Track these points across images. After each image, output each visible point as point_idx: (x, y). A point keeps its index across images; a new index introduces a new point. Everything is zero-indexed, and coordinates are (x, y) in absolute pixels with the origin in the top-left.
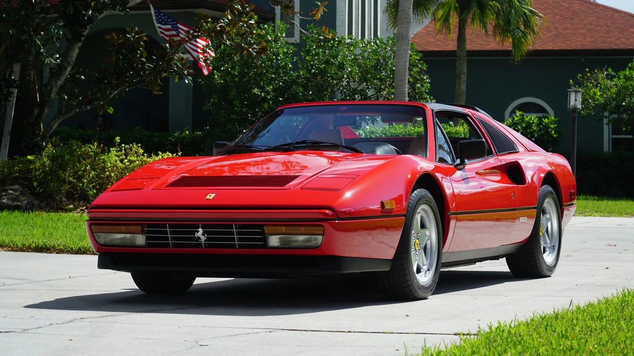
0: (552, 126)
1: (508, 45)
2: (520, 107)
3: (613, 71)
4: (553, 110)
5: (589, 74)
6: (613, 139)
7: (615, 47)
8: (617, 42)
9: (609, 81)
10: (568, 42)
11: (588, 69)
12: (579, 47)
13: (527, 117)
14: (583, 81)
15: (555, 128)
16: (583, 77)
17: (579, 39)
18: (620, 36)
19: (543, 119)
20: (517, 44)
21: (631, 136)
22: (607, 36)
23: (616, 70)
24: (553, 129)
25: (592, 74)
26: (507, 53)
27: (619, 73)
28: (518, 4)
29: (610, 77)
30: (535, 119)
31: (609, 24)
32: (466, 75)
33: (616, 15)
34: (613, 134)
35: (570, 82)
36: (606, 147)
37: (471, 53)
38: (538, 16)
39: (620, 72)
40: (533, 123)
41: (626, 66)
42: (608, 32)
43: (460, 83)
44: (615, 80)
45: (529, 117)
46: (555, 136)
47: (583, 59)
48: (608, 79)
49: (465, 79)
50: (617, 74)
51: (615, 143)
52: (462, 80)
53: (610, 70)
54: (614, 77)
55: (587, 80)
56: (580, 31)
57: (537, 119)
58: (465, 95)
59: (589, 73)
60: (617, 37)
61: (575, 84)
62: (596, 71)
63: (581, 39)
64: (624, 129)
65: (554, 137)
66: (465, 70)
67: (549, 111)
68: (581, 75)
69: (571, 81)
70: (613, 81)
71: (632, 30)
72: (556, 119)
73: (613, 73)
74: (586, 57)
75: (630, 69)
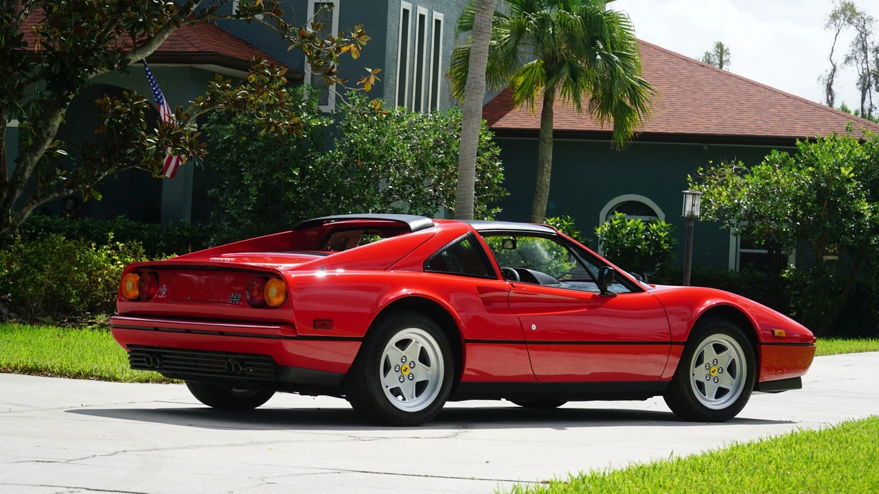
0: (661, 234)
1: (608, 125)
2: (622, 208)
3: (744, 165)
4: (664, 212)
5: (712, 168)
6: (741, 253)
7: (747, 132)
8: (753, 126)
9: (739, 178)
10: (687, 124)
11: (711, 162)
12: (701, 130)
13: (629, 221)
14: (704, 176)
15: (666, 236)
16: (704, 171)
17: (701, 120)
18: (757, 118)
19: (651, 225)
20: (620, 124)
22: (738, 117)
23: (749, 164)
24: (663, 238)
25: (717, 168)
26: (607, 135)
27: (752, 168)
28: (623, 72)
29: (742, 174)
30: (639, 223)
31: (742, 102)
32: (551, 164)
33: (753, 90)
34: (741, 248)
35: (687, 177)
36: (733, 264)
37: (558, 134)
38: (649, 88)
39: (754, 167)
40: (637, 229)
41: (763, 159)
42: (742, 112)
43: (543, 174)
44: (747, 176)
45: (632, 221)
46: (665, 247)
47: (705, 147)
48: (738, 174)
49: (550, 168)
50: (749, 168)
51: (744, 259)
52: (545, 169)
53: (741, 163)
54: (746, 172)
55: (710, 175)
56: (704, 108)
57: (642, 224)
58: (548, 190)
59: (714, 166)
60: (752, 120)
61: (694, 181)
62: (722, 164)
63: (705, 120)
64: (756, 242)
65: (663, 249)
66: (550, 157)
67: (657, 213)
68: (702, 169)
69: (689, 176)
70: (745, 178)
71: (773, 110)
72: (667, 225)
73: (744, 168)
74: (710, 145)
75: (768, 163)
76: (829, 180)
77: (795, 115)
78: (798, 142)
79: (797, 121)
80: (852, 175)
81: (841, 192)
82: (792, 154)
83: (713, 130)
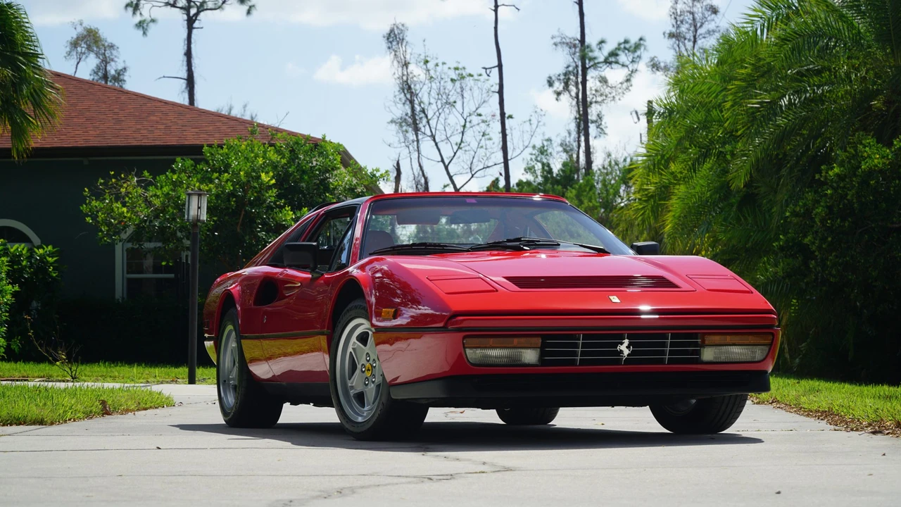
0: (50, 259)
3: (150, 175)
4: (40, 238)
5: (113, 180)
6: (129, 280)
7: (135, 143)
8: (138, 136)
9: (143, 191)
10: (63, 137)
11: (113, 173)
12: (81, 143)
13: (12, 248)
14: (103, 190)
15: (55, 261)
16: (105, 184)
17: (77, 132)
18: (139, 127)
19: (36, 250)
21: (172, 276)
22: (118, 127)
23: (155, 174)
24: (51, 264)
25: (118, 180)
27: (158, 178)
29: (145, 185)
30: (23, 249)
31: (116, 110)
34: (128, 273)
35: (85, 191)
36: (120, 290)
40: (21, 255)
41: (169, 168)
42: (118, 122)
44: (152, 188)
45: (15, 247)
46: (54, 275)
48: (141, 187)
50: (154, 178)
51: (132, 285)
53: (146, 173)
54: (150, 184)
55: (111, 188)
56: (75, 120)
57: (26, 249)
59: (114, 178)
60: (134, 130)
61: (92, 195)
62: (123, 176)
63: (81, 132)
64: (164, 263)
65: (52, 277)
67: (33, 240)
68: (102, 181)
69: (87, 190)
70: (148, 190)
71: (154, 118)
72: (55, 250)
73: (150, 178)
74: (91, 159)
75: (174, 172)
76: (245, 186)
77: (180, 122)
78: (206, 148)
79: (184, 128)
80: (273, 181)
81: (259, 201)
82: (197, 162)
83: (95, 142)
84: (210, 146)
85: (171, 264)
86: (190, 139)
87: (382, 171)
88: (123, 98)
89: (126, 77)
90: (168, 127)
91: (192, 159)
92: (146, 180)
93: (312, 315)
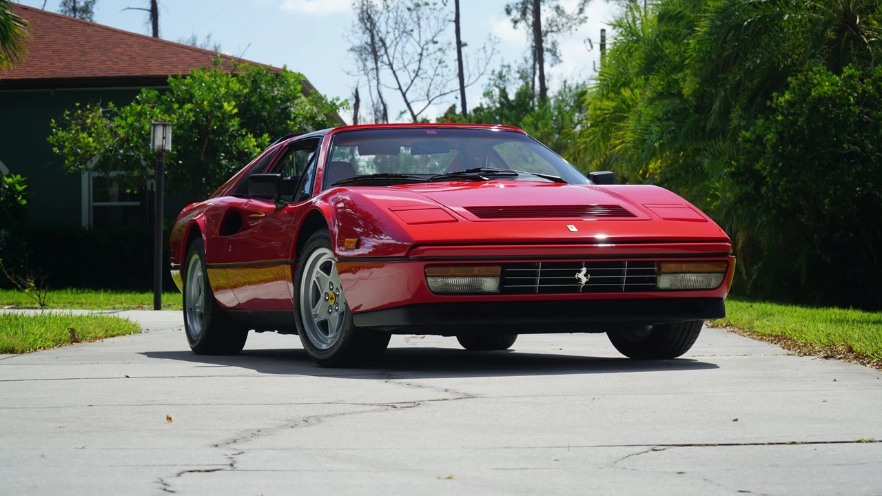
0: (19, 188)
3: (115, 106)
5: (79, 112)
6: (95, 208)
7: (100, 74)
8: (102, 67)
9: (108, 121)
10: (30, 69)
11: (78, 104)
12: (47, 75)
14: (70, 121)
15: (24, 190)
16: (71, 115)
17: (44, 64)
18: (104, 58)
19: (6, 179)
21: (138, 203)
22: (84, 59)
23: (120, 105)
24: (20, 192)
25: (83, 111)
27: (122, 109)
29: (110, 115)
31: (82, 42)
34: (94, 201)
35: (52, 122)
36: (86, 218)
39: (124, 108)
41: (133, 99)
42: (84, 53)
44: (117, 119)
46: (22, 204)
48: (106, 117)
50: (119, 109)
51: (99, 213)
53: (111, 105)
54: (116, 114)
55: (77, 119)
56: (42, 52)
59: (80, 109)
60: (99, 61)
61: (58, 126)
62: (88, 106)
63: (47, 64)
64: (128, 191)
65: (20, 205)
68: (68, 112)
69: (53, 121)
70: (114, 121)
71: (119, 50)
73: (116, 109)
74: (58, 90)
75: (138, 103)
76: (209, 116)
77: (144, 53)
78: (170, 79)
79: (149, 59)
80: (236, 111)
81: (223, 130)
82: (162, 92)
83: (61, 73)
84: (175, 77)
85: (135, 192)
86: (155, 70)
87: (342, 100)
88: (88, 31)
89: (95, 9)
90: (133, 59)
91: (157, 90)
92: (111, 111)
93: (276, 244)
